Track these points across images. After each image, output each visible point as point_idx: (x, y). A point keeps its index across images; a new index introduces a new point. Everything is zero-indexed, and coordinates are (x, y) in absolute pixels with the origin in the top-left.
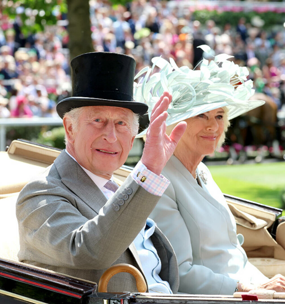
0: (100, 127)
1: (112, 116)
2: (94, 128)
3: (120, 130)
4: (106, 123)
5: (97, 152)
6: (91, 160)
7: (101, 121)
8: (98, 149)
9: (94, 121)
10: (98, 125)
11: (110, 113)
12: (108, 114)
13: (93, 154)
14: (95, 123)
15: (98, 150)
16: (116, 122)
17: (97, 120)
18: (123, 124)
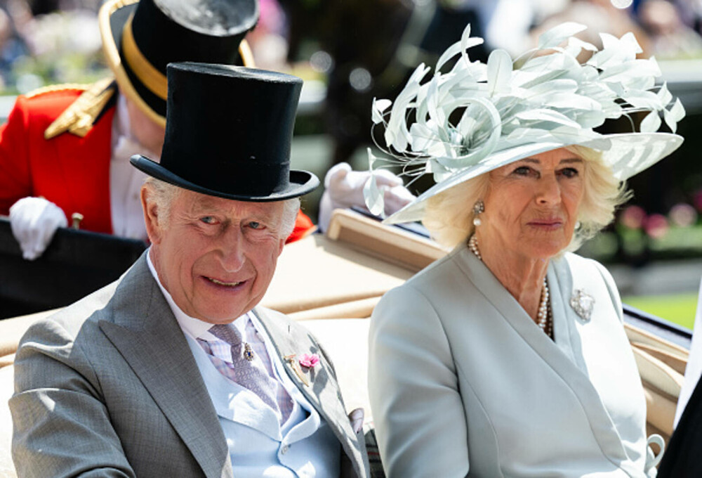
0: (213, 233)
1: (237, 214)
2: (200, 234)
3: (252, 239)
4: (225, 226)
5: (203, 282)
6: (190, 295)
7: (213, 221)
8: (206, 276)
9: (200, 219)
10: (208, 229)
11: (234, 210)
12: (231, 211)
13: (194, 285)
14: (202, 225)
15: (206, 278)
16: (245, 223)
17: (206, 220)
18: (260, 227)
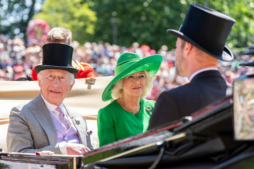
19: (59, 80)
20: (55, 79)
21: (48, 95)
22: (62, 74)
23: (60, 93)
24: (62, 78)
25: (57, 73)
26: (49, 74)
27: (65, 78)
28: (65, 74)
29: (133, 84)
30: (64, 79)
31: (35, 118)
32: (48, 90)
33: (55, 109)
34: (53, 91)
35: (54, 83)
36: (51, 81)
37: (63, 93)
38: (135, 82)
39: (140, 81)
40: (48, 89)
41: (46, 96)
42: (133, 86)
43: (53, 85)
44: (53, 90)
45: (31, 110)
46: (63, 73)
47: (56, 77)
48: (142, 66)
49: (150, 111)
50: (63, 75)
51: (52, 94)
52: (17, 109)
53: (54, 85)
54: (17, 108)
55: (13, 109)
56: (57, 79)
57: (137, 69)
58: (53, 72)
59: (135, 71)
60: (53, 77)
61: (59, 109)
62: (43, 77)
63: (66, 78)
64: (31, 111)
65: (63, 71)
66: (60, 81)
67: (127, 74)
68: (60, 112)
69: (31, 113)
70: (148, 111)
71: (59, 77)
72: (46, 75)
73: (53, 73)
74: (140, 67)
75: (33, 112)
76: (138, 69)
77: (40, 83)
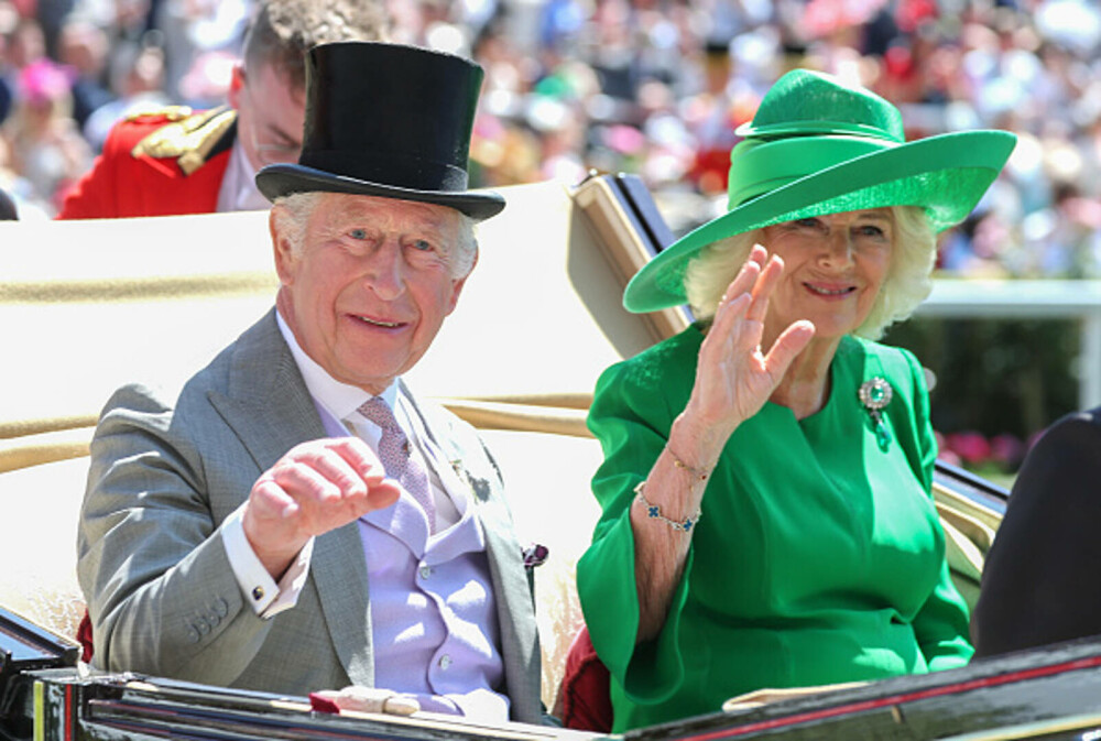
19: (404, 254)
20: (383, 253)
21: (335, 335)
22: (425, 227)
23: (402, 325)
24: (424, 246)
25: (391, 219)
26: (344, 224)
27: (432, 249)
28: (436, 224)
29: (811, 265)
30: (432, 255)
31: (244, 451)
32: (334, 310)
33: (359, 410)
34: (367, 319)
35: (372, 278)
36: (359, 260)
37: (417, 327)
38: (826, 256)
39: (854, 258)
40: (334, 303)
41: (326, 341)
42: (810, 272)
43: (369, 284)
44: (369, 313)
45: (221, 407)
46: (426, 220)
47: (389, 241)
48: (874, 188)
49: (878, 410)
50: (424, 233)
51: (356, 333)
52: (142, 396)
53: (377, 290)
54: (142, 387)
55: (119, 393)
56: (394, 256)
57: (843, 197)
58: (372, 210)
59: (833, 207)
60: (370, 239)
61: (377, 410)
62: (308, 231)
63: (438, 247)
64: (221, 416)
65: (429, 210)
66: (409, 264)
67: (781, 216)
68: (385, 427)
69: (221, 425)
70: (870, 410)
71: (401, 240)
72: (329, 225)
73: (369, 215)
74: (867, 190)
75: (236, 421)
76: (853, 199)
77: (285, 259)
